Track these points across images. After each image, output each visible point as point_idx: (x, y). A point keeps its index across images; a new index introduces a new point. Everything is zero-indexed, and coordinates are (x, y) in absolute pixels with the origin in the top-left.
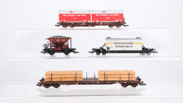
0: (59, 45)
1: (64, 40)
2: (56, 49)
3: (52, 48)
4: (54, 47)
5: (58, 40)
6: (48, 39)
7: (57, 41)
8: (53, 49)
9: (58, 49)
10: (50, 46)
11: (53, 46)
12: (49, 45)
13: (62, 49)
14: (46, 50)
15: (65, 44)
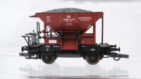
0: (70, 34)
1: (88, 19)
2: (63, 45)
3: (51, 42)
4: (55, 42)
5: (68, 19)
6: (37, 15)
7: (65, 23)
8: (52, 45)
9: (68, 47)
10: (44, 37)
11: (52, 38)
12: (42, 35)
13: (80, 46)
14: (34, 50)
15: (87, 32)
